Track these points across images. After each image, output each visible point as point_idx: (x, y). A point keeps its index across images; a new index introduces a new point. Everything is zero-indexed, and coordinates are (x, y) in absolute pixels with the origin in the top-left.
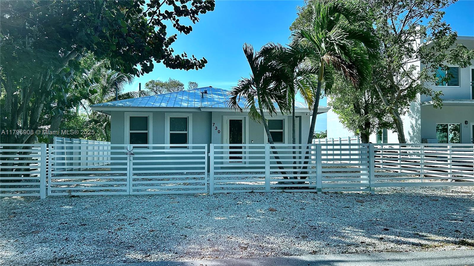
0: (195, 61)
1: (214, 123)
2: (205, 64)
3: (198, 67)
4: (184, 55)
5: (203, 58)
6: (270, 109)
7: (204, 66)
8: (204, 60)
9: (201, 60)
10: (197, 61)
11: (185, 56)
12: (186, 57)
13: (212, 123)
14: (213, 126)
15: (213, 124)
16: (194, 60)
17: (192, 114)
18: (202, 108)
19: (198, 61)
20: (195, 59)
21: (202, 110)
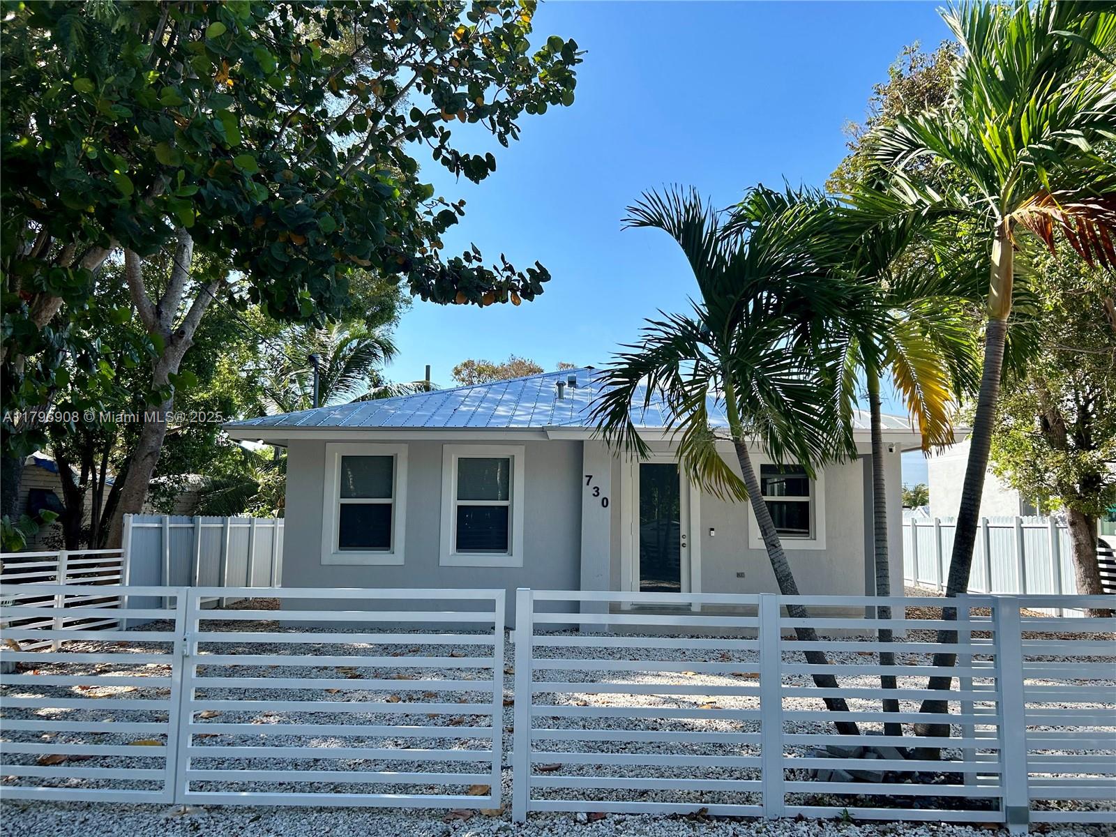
0: (509, 273)
1: (591, 477)
2: (541, 283)
3: (519, 293)
4: (472, 254)
5: (537, 264)
6: (774, 439)
7: (540, 291)
8: (538, 271)
9: (529, 270)
10: (514, 273)
11: (475, 257)
12: (480, 260)
13: (584, 475)
14: (588, 484)
15: (585, 480)
16: (504, 270)
17: (523, 447)
18: (552, 429)
19: (521, 275)
20: (510, 268)
21: (552, 436)
